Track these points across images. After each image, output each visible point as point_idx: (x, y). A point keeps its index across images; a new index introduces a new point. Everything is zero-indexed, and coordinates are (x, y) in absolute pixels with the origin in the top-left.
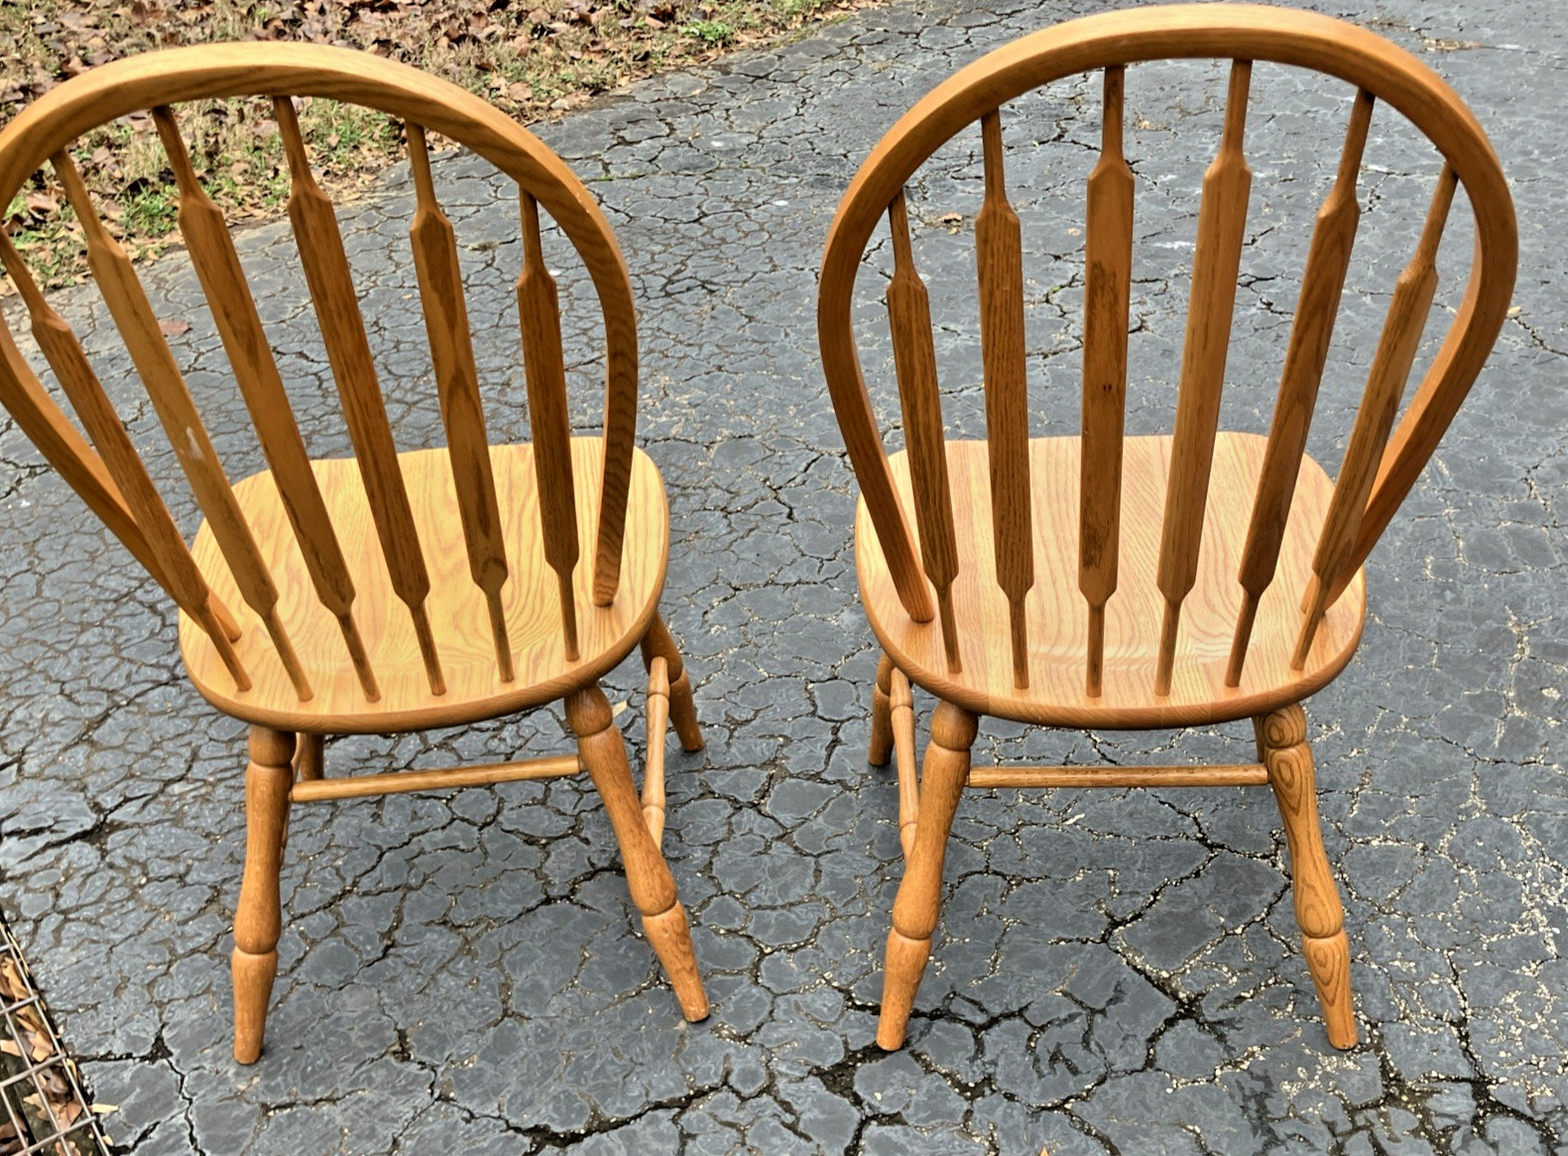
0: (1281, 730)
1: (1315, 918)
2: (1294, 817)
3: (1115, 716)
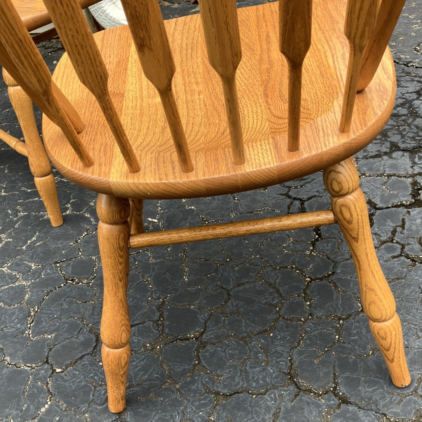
0: (339, 183)
1: (376, 309)
2: (355, 244)
3: (203, 185)
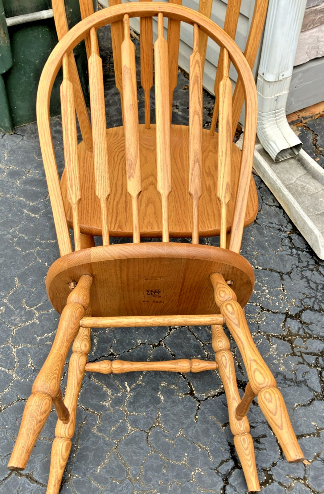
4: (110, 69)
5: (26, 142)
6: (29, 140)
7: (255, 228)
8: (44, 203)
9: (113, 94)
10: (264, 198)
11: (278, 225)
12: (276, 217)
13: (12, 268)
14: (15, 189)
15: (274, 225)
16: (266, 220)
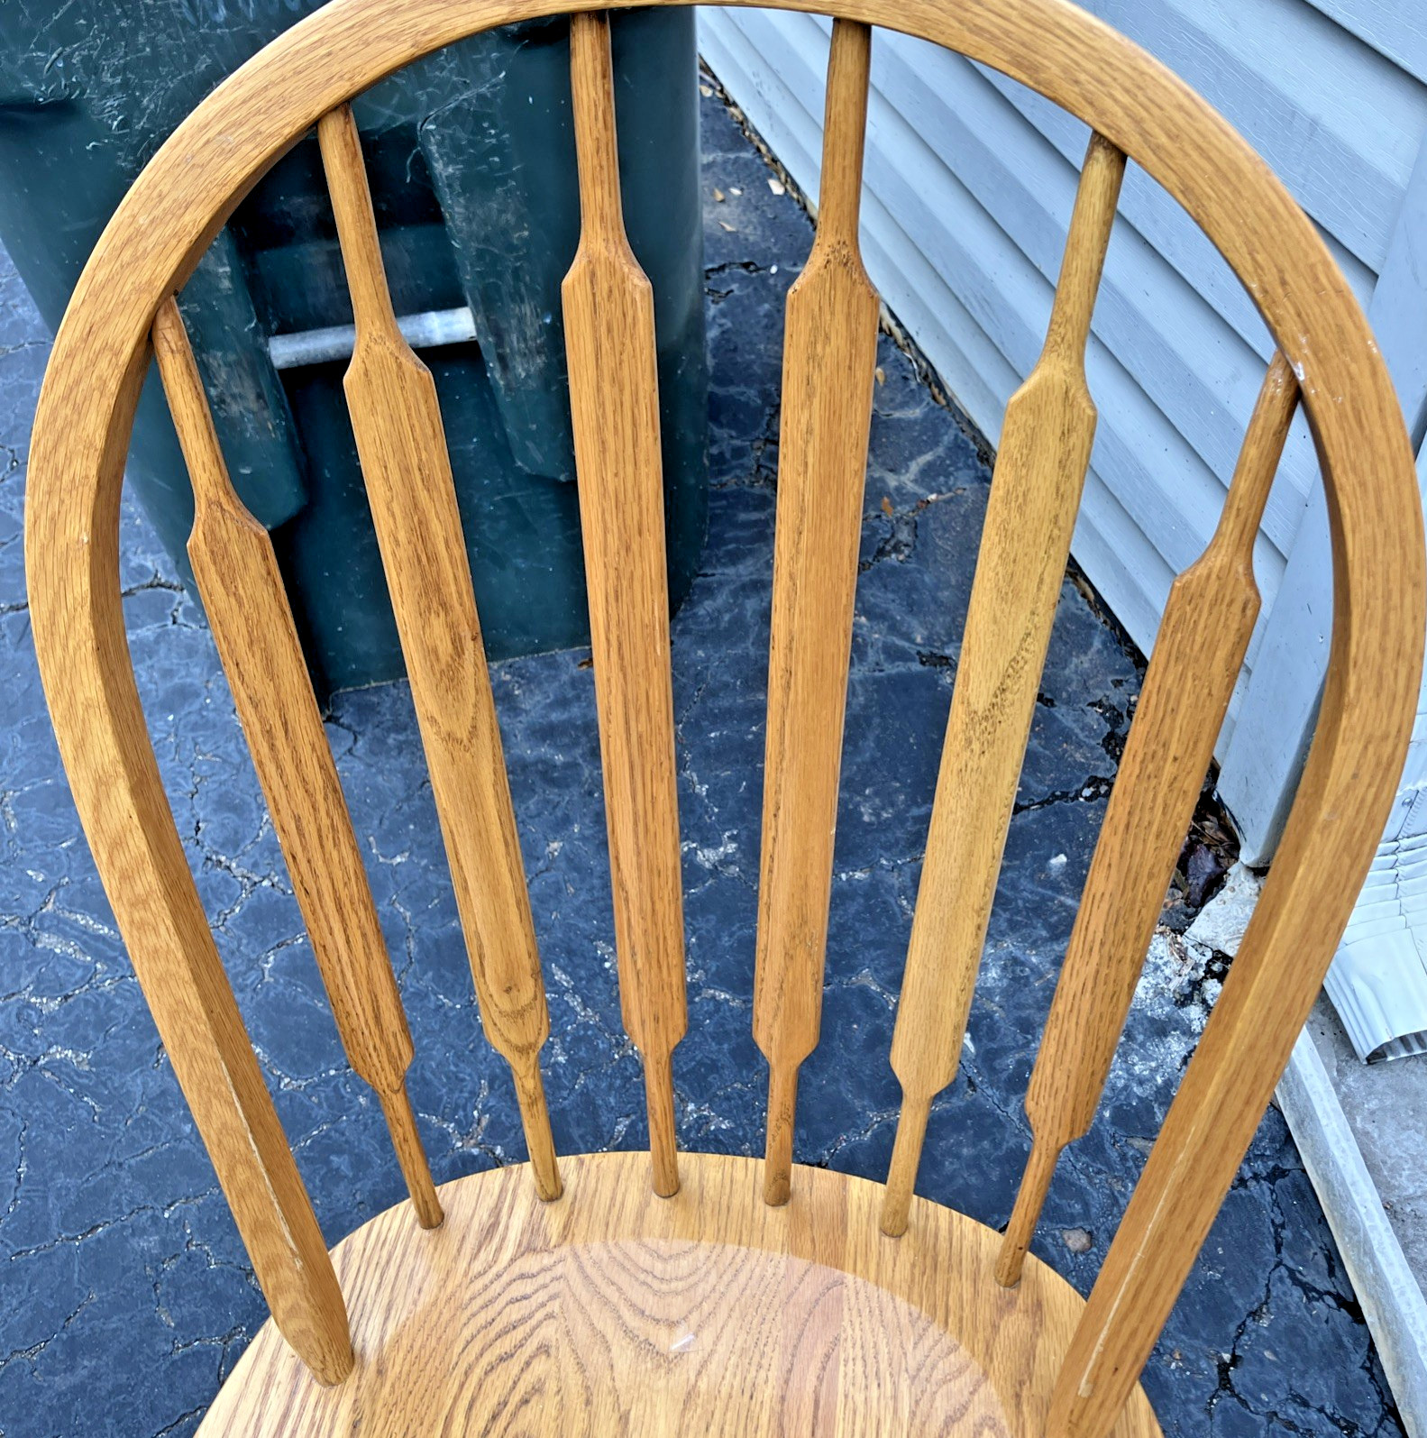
4: (759, 467)
5: (359, 767)
6: (372, 760)
7: (1218, 1418)
8: (336, 1088)
9: (743, 587)
10: (1286, 1234)
11: (1332, 1419)
12: (1330, 1365)
13: (108, 1421)
14: (249, 994)
15: (1314, 1416)
16: (1279, 1375)
